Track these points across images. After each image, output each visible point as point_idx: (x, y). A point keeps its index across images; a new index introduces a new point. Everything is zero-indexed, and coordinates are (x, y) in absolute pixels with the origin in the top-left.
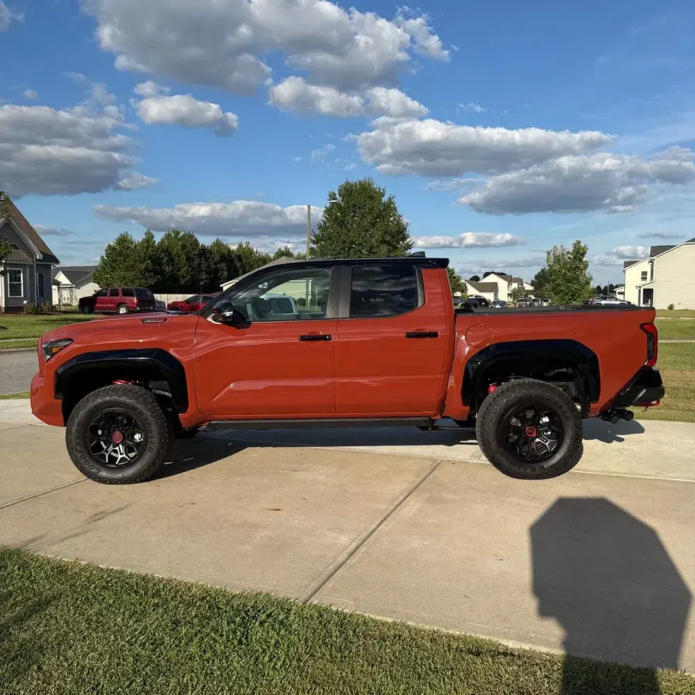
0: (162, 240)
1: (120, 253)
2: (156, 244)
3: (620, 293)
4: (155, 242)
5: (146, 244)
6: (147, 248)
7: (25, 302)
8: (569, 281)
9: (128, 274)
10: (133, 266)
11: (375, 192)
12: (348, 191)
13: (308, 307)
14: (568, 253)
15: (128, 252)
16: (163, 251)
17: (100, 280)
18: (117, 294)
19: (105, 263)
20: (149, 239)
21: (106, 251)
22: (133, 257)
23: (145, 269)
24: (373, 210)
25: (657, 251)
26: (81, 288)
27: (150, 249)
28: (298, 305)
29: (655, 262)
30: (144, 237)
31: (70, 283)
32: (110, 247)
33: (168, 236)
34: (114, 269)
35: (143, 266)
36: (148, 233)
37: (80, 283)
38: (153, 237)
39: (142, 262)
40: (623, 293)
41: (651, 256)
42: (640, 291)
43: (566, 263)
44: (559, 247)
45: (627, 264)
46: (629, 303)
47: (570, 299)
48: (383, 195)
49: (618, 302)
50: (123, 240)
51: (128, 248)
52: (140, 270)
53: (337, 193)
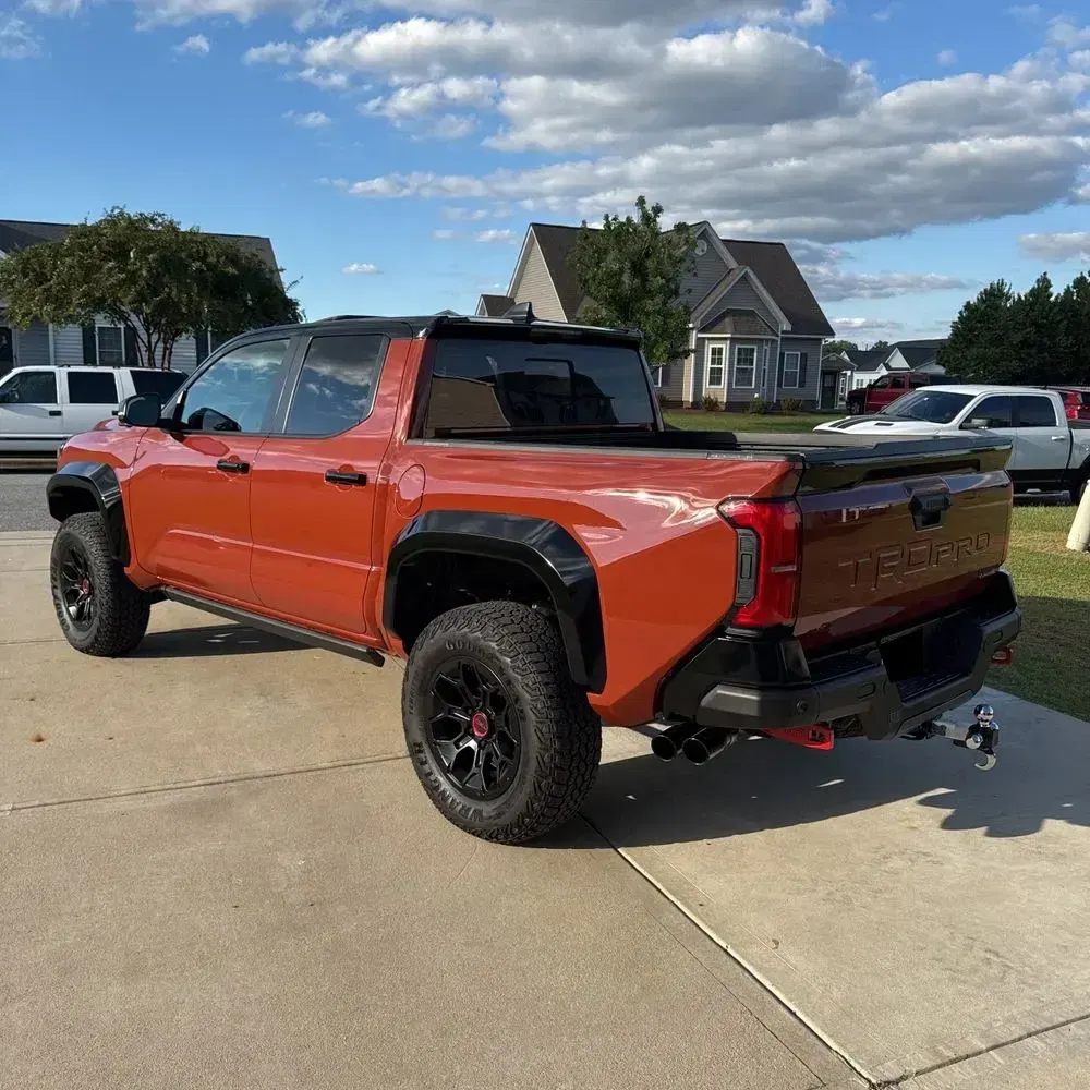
2: (1052, 299)
4: (1051, 295)
7: (756, 395)
10: (1000, 338)
15: (998, 314)
16: (1062, 309)
19: (956, 334)
21: (961, 313)
31: (908, 366)
32: (967, 306)
33: (1080, 283)
34: (969, 344)
36: (1043, 280)
38: (1050, 286)
50: (994, 295)
51: (999, 307)
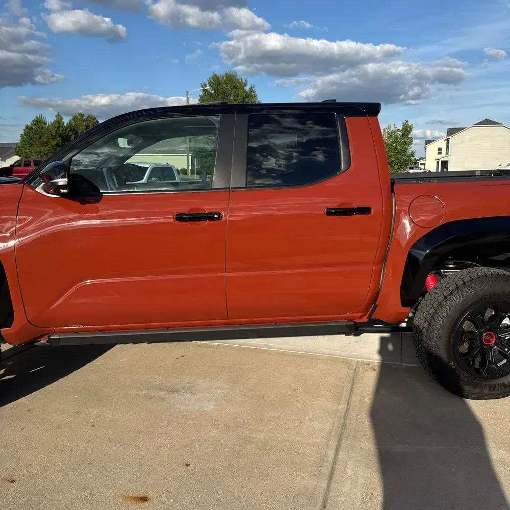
0: (70, 121)
1: (35, 132)
3: (422, 164)
4: (64, 123)
5: (57, 125)
6: (58, 128)
8: (398, 153)
9: (43, 149)
10: (46, 143)
11: (238, 82)
12: (216, 81)
13: (189, 176)
14: (398, 130)
15: (43, 131)
16: (71, 130)
17: (21, 154)
18: (29, 165)
19: (24, 141)
20: (59, 121)
21: (24, 130)
22: (46, 135)
23: (57, 145)
24: (238, 97)
25: (452, 132)
26: (7, 161)
27: (60, 129)
28: (181, 174)
29: (450, 140)
30: (55, 119)
32: (27, 127)
33: (75, 118)
34: (31, 145)
35: (54, 143)
36: (58, 116)
37: (5, 156)
38: (62, 119)
39: (54, 139)
40: (424, 164)
41: (447, 136)
42: (438, 162)
43: (396, 139)
44: (392, 125)
45: (428, 142)
46: (430, 171)
47: (399, 168)
48: (245, 85)
49: (422, 171)
50: (38, 122)
51: (42, 128)
52: (52, 146)
53: (207, 83)
